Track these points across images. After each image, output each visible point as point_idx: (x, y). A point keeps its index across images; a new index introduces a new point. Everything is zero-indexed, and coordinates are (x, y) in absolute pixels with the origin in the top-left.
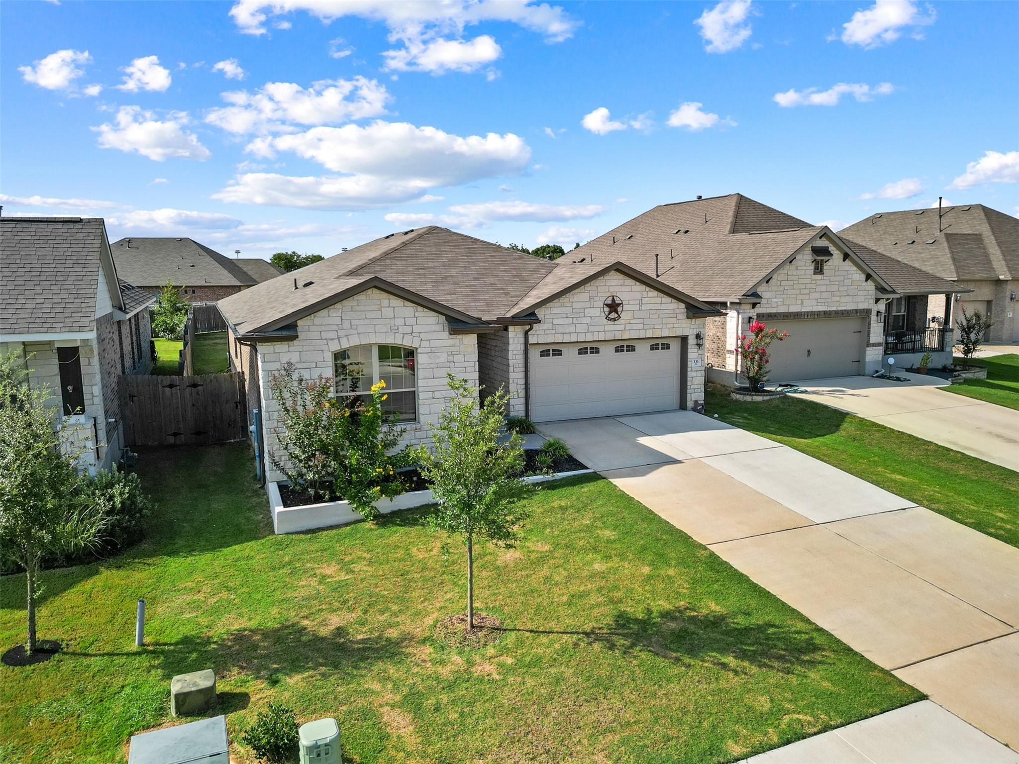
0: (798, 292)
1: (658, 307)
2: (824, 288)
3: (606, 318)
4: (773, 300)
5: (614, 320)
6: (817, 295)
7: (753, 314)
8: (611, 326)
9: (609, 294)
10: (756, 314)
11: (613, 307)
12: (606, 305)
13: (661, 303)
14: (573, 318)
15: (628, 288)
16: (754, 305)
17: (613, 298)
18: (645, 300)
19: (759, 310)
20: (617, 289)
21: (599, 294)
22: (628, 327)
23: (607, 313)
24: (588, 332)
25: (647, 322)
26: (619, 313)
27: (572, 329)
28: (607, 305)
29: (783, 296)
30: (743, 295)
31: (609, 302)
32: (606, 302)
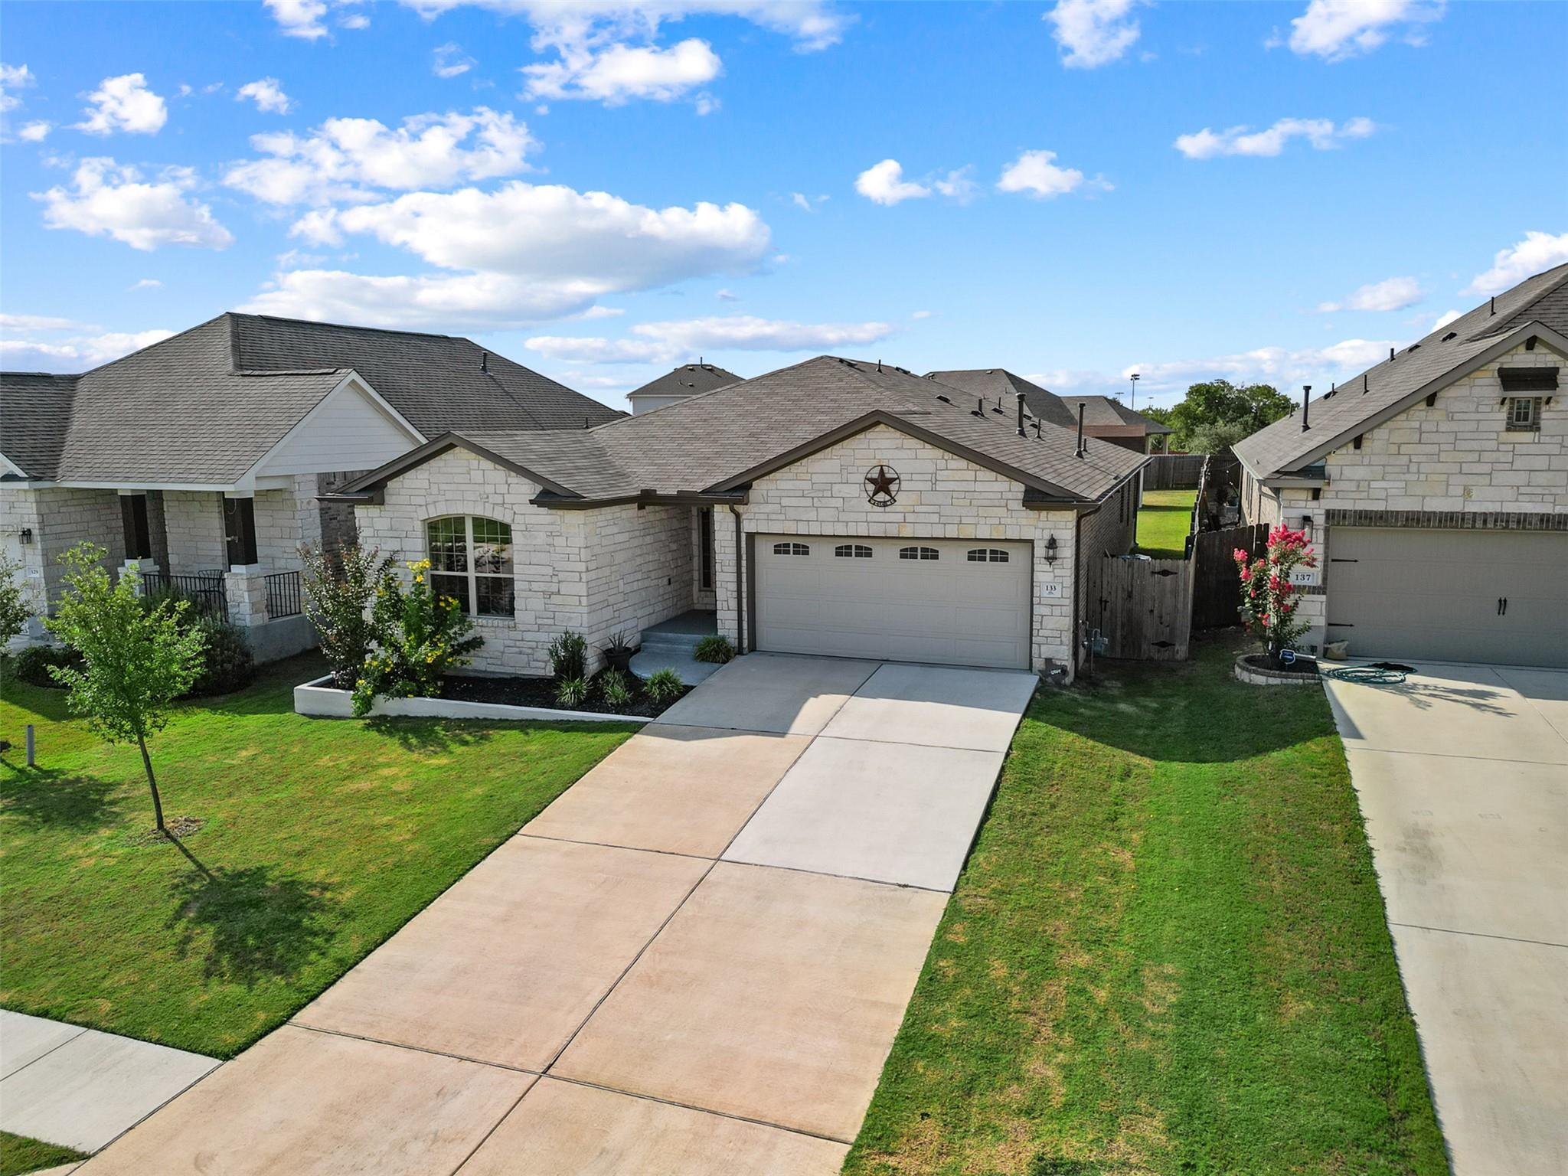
0: (1455, 468)
1: (971, 486)
2: (1541, 463)
3: (869, 501)
4: (1373, 484)
5: (884, 504)
6: (1520, 478)
7: (1316, 511)
8: (878, 514)
9: (875, 463)
10: (1323, 512)
11: (882, 484)
12: (868, 479)
13: (976, 481)
14: (813, 498)
15: (911, 454)
16: (1316, 494)
17: (882, 469)
18: (941, 475)
19: (1329, 502)
20: (888, 454)
21: (857, 463)
22: (910, 518)
23: (871, 494)
24: (838, 521)
25: (946, 511)
26: (893, 494)
27: (812, 515)
28: (872, 481)
29: (1408, 477)
30: (1277, 472)
31: (875, 474)
32: (869, 476)
